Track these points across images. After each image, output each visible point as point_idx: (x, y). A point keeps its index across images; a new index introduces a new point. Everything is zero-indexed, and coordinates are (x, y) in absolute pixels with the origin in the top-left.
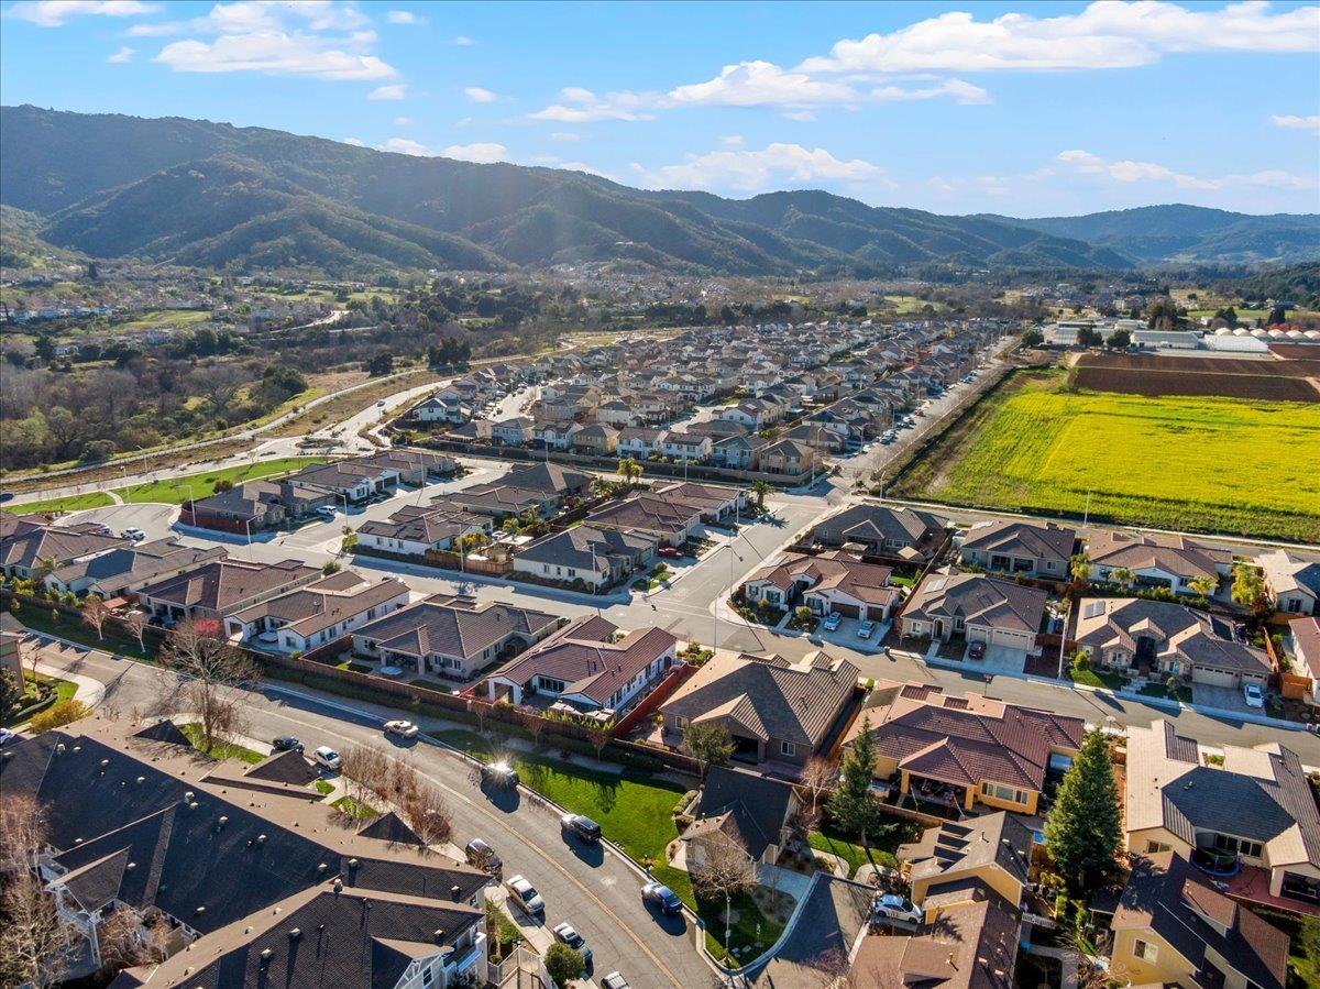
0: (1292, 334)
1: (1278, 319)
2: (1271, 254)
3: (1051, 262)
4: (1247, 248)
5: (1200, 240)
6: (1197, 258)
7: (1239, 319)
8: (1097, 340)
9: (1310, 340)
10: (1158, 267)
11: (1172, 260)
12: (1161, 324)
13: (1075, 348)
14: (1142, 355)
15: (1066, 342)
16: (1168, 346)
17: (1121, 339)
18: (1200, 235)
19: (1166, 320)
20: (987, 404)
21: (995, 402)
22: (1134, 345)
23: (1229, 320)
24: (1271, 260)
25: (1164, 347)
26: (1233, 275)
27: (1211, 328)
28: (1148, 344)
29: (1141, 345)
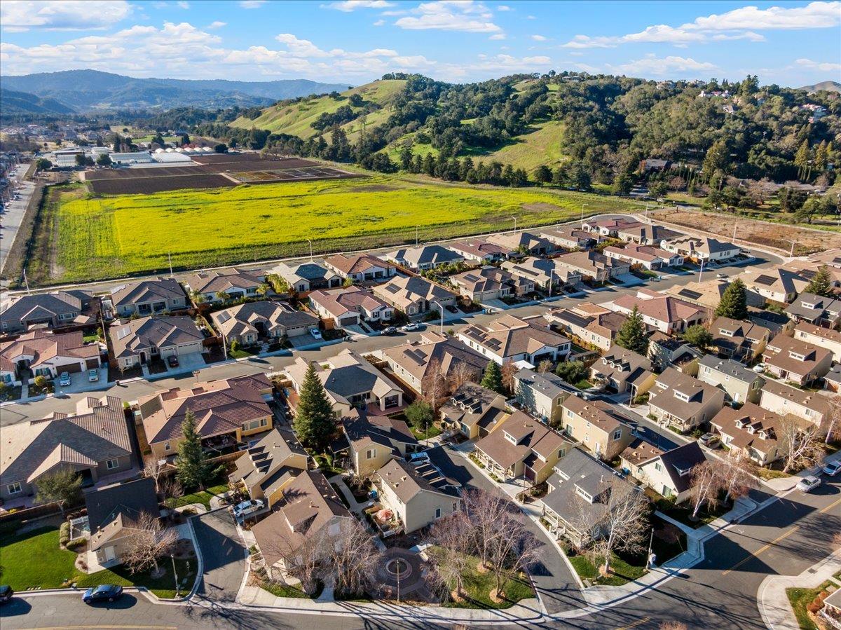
0: (197, 149)
1: (186, 142)
2: (155, 103)
3: (13, 109)
4: (141, 99)
5: (110, 94)
6: (113, 105)
7: (166, 143)
8: (90, 162)
9: (207, 153)
10: (91, 112)
11: (97, 107)
12: (123, 149)
13: (77, 169)
14: (123, 169)
15: (68, 165)
16: (135, 162)
17: (105, 160)
18: (109, 90)
19: (125, 145)
20: (45, 213)
21: (50, 209)
22: (114, 163)
23: (159, 143)
24: (156, 106)
25: (132, 163)
26: (139, 116)
27: (151, 148)
28: (123, 162)
29: (119, 163)
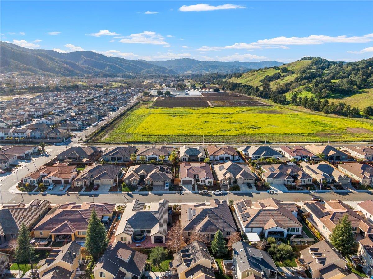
0: (207, 90)
1: (204, 87)
2: (208, 71)
3: (157, 73)
4: (203, 69)
5: (193, 67)
6: (192, 72)
7: (196, 87)
8: (162, 94)
9: (211, 92)
10: (183, 74)
11: (187, 72)
12: (178, 89)
13: (157, 96)
14: (173, 97)
15: (155, 94)
16: (180, 94)
17: (168, 93)
18: (193, 66)
19: (179, 87)
20: (129, 112)
21: (131, 112)
22: (171, 95)
23: (194, 87)
24: (208, 72)
25: (178, 95)
26: (199, 76)
27: (190, 90)
28: (174, 94)
29: (173, 94)
